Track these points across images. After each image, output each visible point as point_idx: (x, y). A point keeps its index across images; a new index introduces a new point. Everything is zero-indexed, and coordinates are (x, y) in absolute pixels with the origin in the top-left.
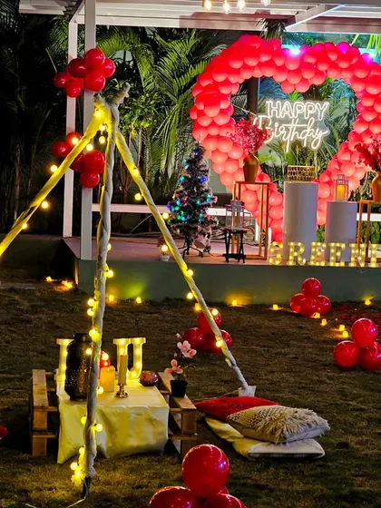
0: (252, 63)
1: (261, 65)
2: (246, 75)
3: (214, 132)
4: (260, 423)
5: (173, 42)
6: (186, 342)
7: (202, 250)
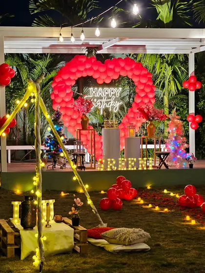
0: (81, 69)
1: (86, 70)
2: (79, 75)
3: (64, 105)
4: (118, 236)
5: (39, 61)
6: (78, 199)
7: (62, 166)
